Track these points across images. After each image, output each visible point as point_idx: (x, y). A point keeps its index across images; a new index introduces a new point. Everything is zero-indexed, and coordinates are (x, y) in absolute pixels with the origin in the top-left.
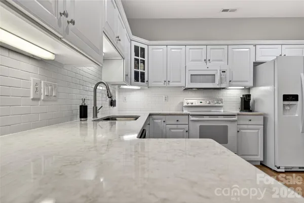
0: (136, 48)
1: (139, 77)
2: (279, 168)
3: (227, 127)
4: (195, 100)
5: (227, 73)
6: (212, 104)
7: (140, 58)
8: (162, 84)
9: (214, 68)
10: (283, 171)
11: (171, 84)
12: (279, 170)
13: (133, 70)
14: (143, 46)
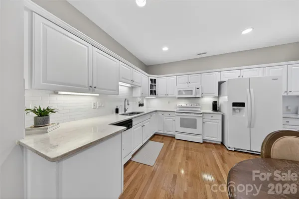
0: (151, 80)
1: (153, 93)
2: (230, 148)
3: (196, 120)
4: (183, 103)
5: (200, 89)
6: (193, 106)
7: (153, 84)
8: (165, 96)
9: (192, 87)
10: (233, 150)
11: (169, 96)
12: (229, 149)
13: (150, 90)
14: (155, 78)
